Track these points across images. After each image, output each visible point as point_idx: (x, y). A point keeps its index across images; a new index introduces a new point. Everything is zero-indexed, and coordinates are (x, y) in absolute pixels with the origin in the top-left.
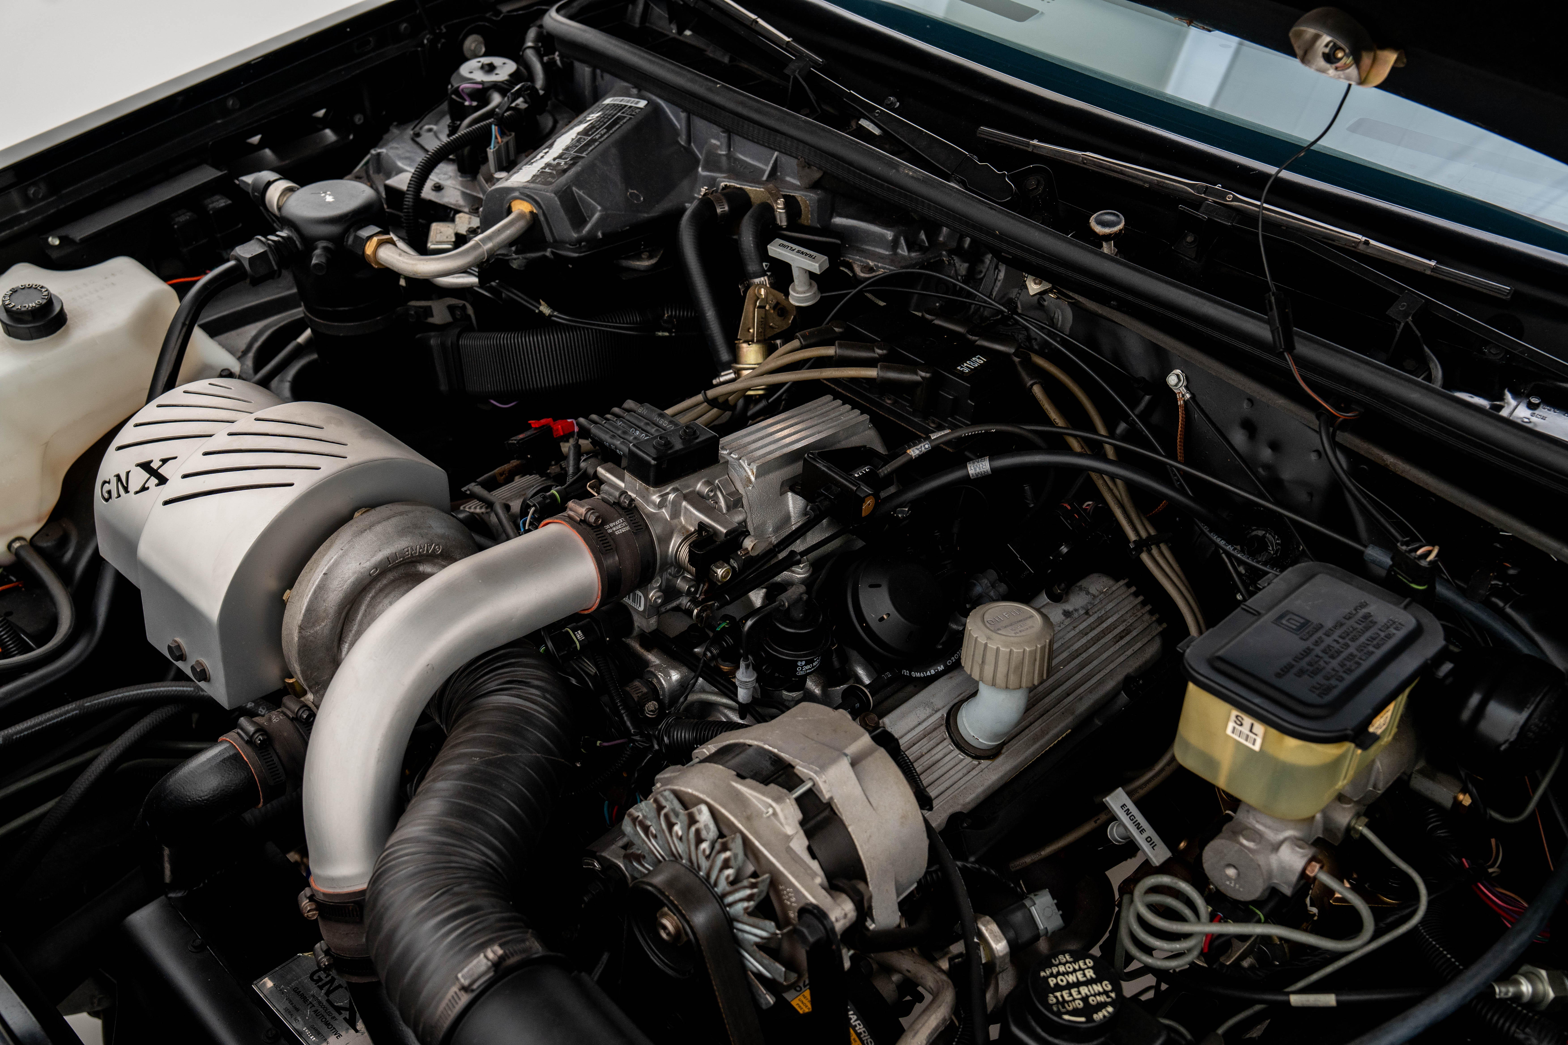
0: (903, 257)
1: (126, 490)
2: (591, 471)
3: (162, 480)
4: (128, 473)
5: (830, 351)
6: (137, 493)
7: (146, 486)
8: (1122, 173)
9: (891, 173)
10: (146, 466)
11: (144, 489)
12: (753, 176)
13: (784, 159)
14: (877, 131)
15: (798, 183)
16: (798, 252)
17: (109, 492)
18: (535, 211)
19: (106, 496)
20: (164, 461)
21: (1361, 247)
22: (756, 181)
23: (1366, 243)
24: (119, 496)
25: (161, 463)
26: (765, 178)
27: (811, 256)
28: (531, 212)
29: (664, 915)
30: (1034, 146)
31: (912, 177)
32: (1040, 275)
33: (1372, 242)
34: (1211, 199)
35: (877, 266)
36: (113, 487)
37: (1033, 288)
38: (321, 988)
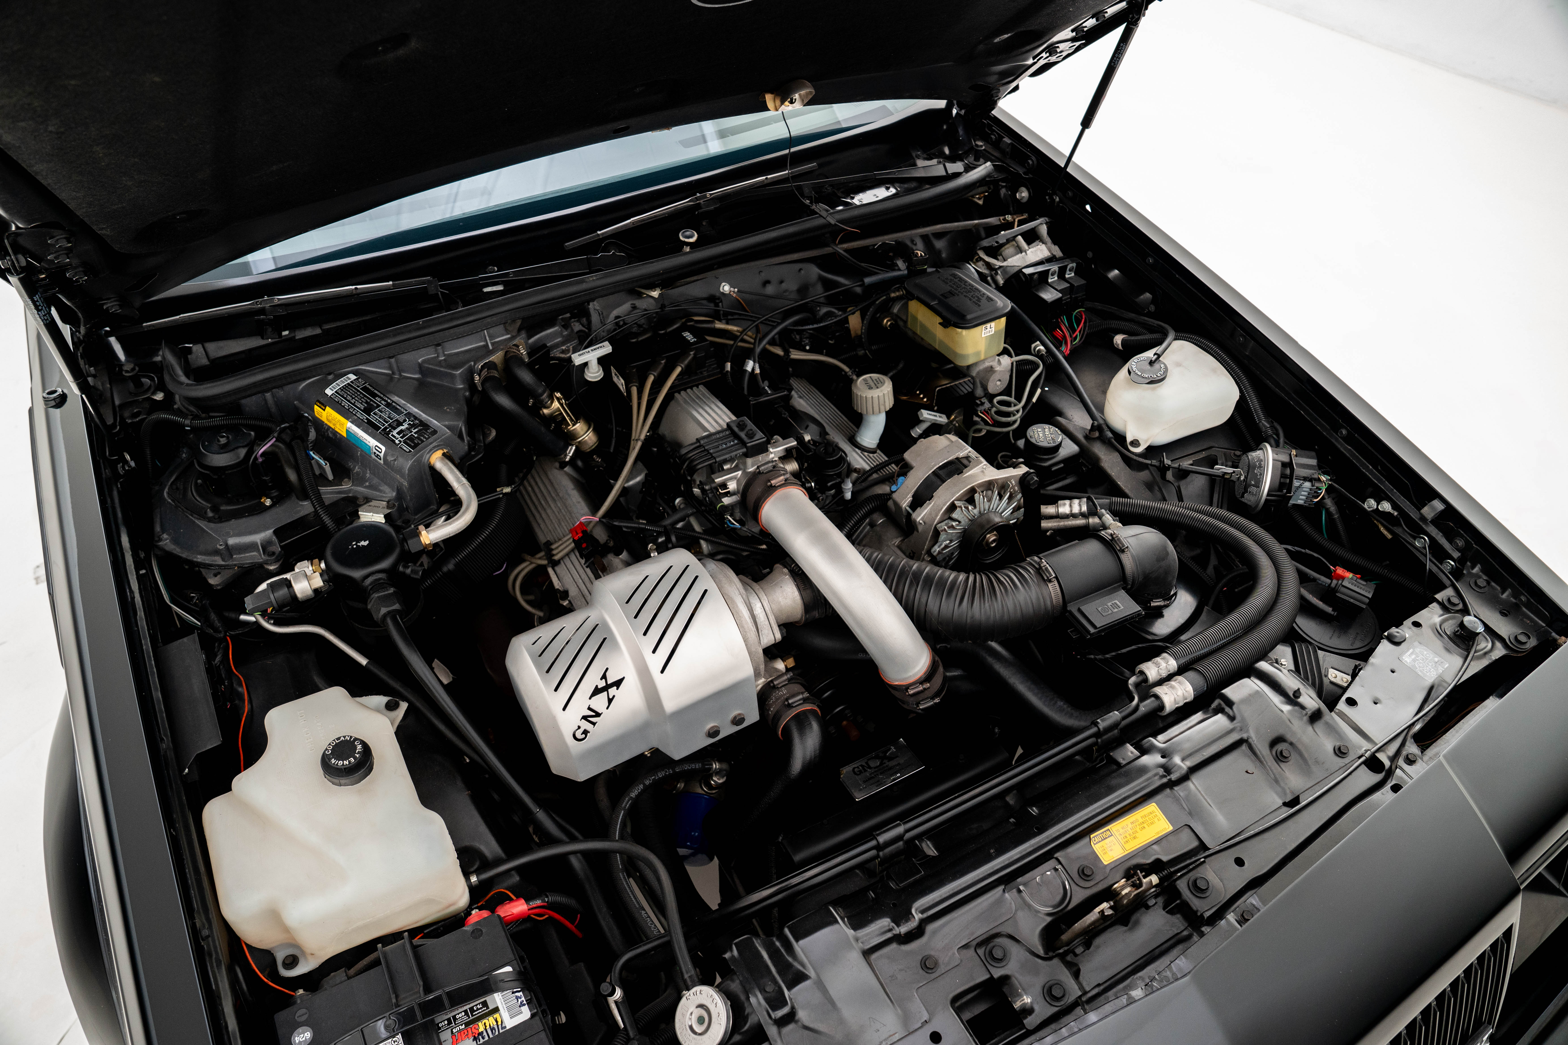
0: (567, 335)
1: (598, 715)
2: (713, 485)
3: (618, 683)
4: (589, 709)
5: (651, 379)
6: (607, 708)
7: (611, 697)
8: (655, 217)
9: (584, 286)
10: (597, 691)
11: (610, 701)
12: (486, 351)
13: (491, 331)
14: (500, 288)
15: (509, 336)
16: (592, 350)
17: (586, 732)
18: (445, 451)
19: (584, 736)
20: (604, 677)
21: (766, 182)
22: (490, 353)
23: (767, 178)
24: (594, 724)
25: (604, 680)
26: (491, 347)
27: (601, 347)
28: (444, 454)
29: (989, 538)
30: (603, 234)
31: (597, 279)
32: (652, 287)
33: (769, 177)
34: (701, 201)
35: (568, 347)
36: (586, 725)
37: (655, 294)
38: (866, 771)
